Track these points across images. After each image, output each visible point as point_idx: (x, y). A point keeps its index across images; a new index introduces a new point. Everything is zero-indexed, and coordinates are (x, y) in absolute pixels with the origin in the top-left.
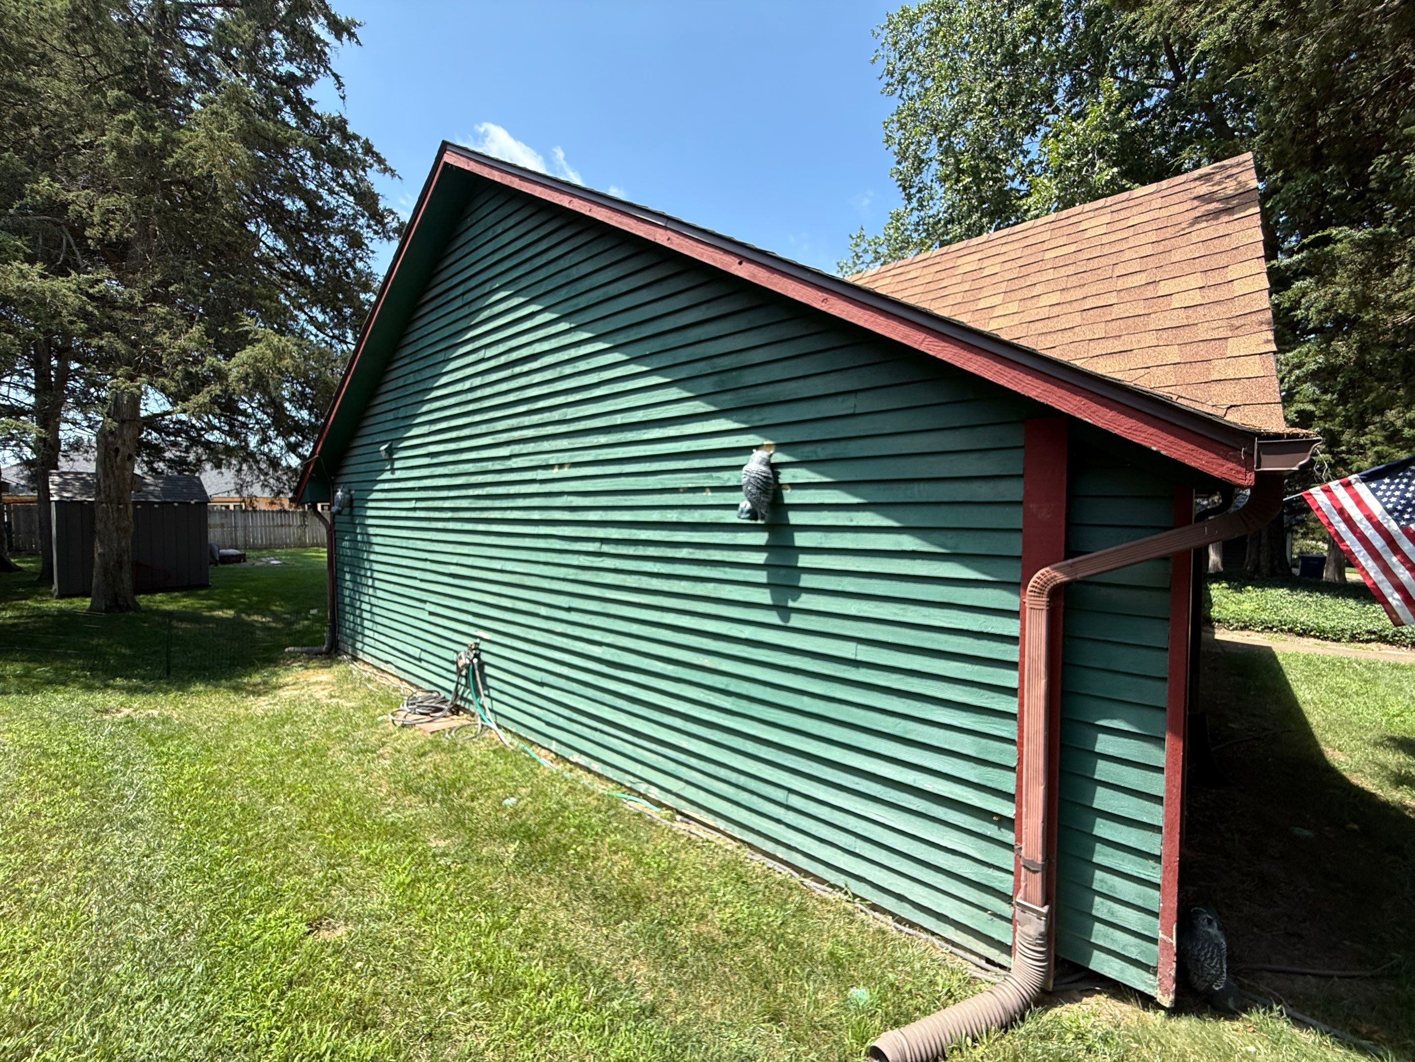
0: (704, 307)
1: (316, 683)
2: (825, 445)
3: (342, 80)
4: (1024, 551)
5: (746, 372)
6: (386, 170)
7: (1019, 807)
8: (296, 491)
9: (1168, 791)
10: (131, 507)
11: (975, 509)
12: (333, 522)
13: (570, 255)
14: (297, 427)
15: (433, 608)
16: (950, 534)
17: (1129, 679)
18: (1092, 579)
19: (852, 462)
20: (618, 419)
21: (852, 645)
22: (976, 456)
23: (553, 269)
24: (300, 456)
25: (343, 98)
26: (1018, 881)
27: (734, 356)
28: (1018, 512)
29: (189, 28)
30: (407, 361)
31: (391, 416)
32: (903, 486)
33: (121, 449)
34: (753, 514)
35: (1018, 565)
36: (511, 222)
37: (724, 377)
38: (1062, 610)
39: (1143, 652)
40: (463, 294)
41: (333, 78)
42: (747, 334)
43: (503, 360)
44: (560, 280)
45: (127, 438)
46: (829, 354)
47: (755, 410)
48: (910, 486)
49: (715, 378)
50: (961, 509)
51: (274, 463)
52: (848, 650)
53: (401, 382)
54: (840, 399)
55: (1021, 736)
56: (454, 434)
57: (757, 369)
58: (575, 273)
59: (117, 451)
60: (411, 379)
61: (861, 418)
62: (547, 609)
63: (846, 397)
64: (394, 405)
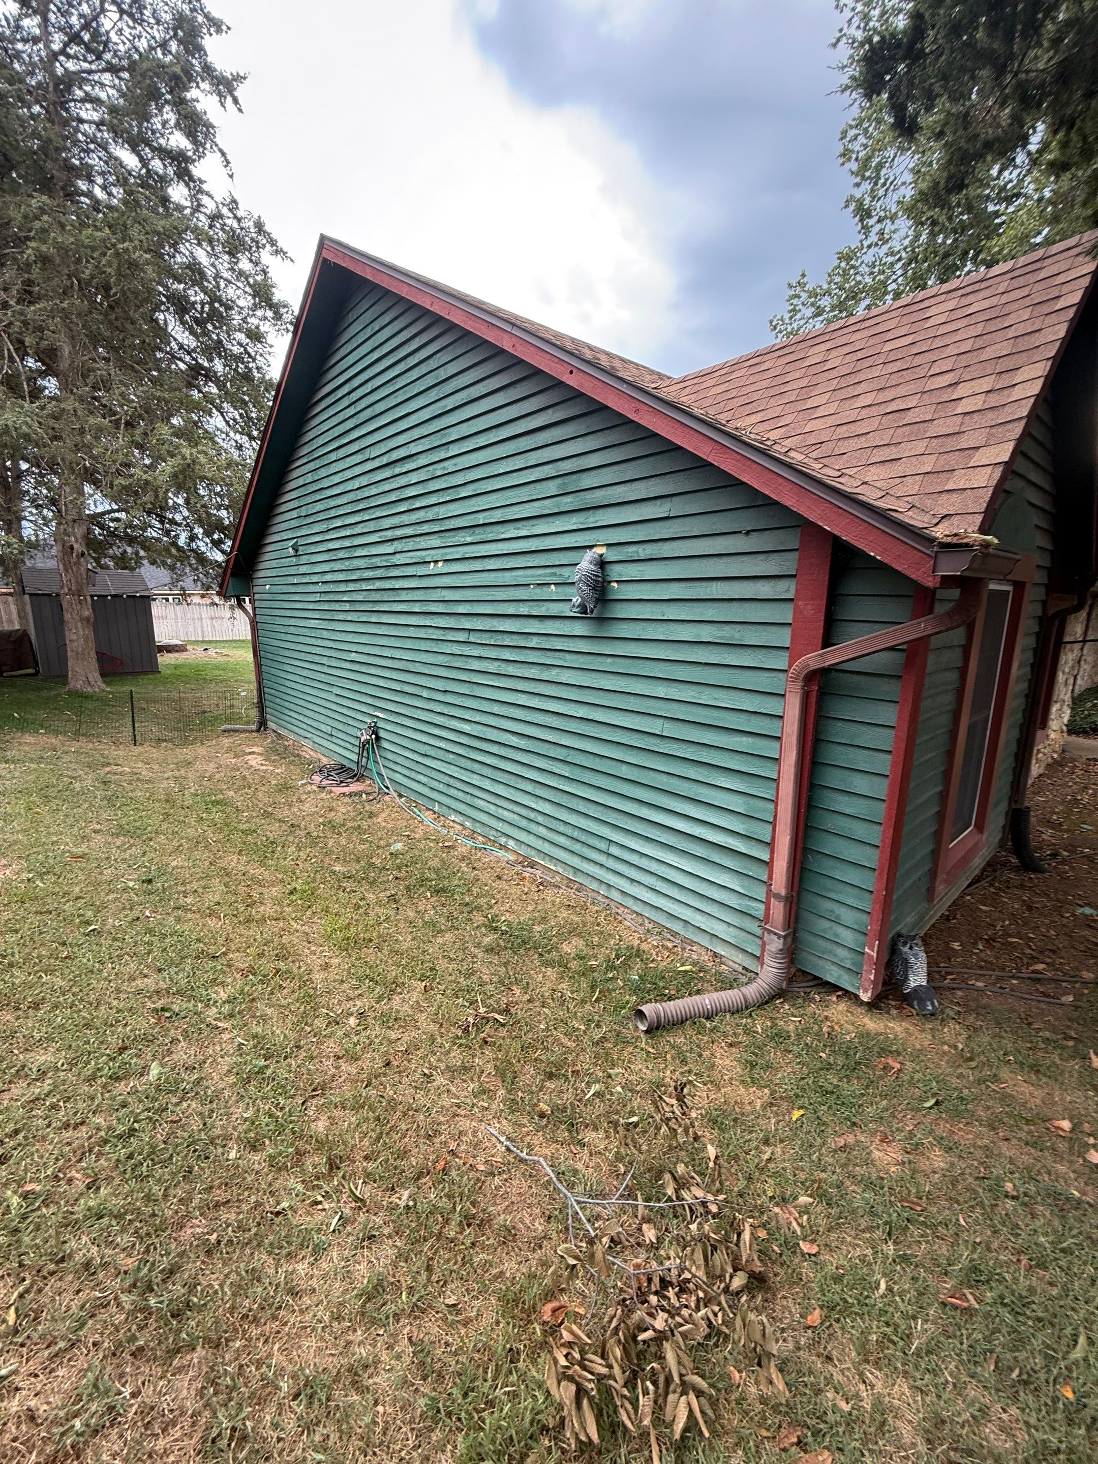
0: (550, 411)
1: (250, 753)
2: (646, 546)
3: (228, 157)
4: (792, 643)
5: (584, 475)
6: (277, 252)
7: (772, 853)
8: (221, 586)
9: (883, 841)
10: (89, 598)
11: (758, 605)
12: (255, 615)
13: (438, 355)
14: (218, 526)
15: (339, 691)
16: (738, 627)
17: (866, 752)
18: (837, 667)
19: (664, 562)
20: (481, 519)
21: (660, 722)
22: (761, 557)
23: (423, 369)
24: (223, 552)
25: (231, 176)
26: (768, 909)
27: (575, 459)
28: (790, 607)
29: (83, 101)
30: (305, 460)
31: (294, 514)
32: (704, 584)
33: (75, 546)
34: (583, 608)
35: (786, 654)
36: (386, 319)
37: (567, 479)
38: (814, 694)
39: (878, 729)
40: (349, 393)
41: (219, 154)
42: (585, 438)
43: (385, 460)
44: (429, 381)
45: (78, 536)
46: (651, 459)
47: (591, 512)
48: (709, 584)
49: (558, 481)
50: (747, 605)
51: (202, 559)
52: (656, 726)
53: (301, 482)
54: (658, 502)
55: (777, 798)
56: (348, 532)
57: (593, 473)
58: (443, 374)
59: (72, 547)
60: (309, 478)
61: (674, 521)
62: (429, 691)
63: (663, 500)
64: (296, 504)
